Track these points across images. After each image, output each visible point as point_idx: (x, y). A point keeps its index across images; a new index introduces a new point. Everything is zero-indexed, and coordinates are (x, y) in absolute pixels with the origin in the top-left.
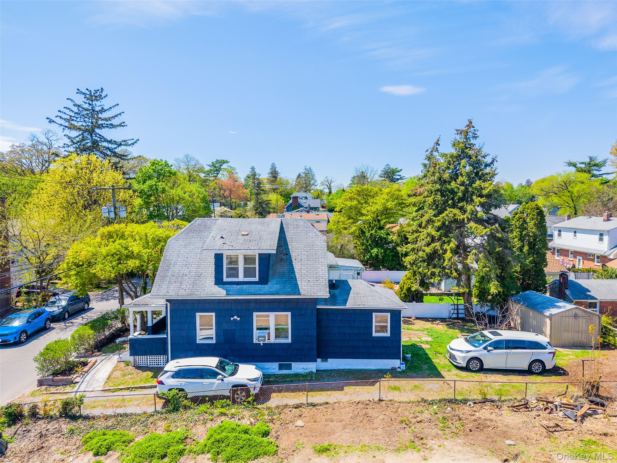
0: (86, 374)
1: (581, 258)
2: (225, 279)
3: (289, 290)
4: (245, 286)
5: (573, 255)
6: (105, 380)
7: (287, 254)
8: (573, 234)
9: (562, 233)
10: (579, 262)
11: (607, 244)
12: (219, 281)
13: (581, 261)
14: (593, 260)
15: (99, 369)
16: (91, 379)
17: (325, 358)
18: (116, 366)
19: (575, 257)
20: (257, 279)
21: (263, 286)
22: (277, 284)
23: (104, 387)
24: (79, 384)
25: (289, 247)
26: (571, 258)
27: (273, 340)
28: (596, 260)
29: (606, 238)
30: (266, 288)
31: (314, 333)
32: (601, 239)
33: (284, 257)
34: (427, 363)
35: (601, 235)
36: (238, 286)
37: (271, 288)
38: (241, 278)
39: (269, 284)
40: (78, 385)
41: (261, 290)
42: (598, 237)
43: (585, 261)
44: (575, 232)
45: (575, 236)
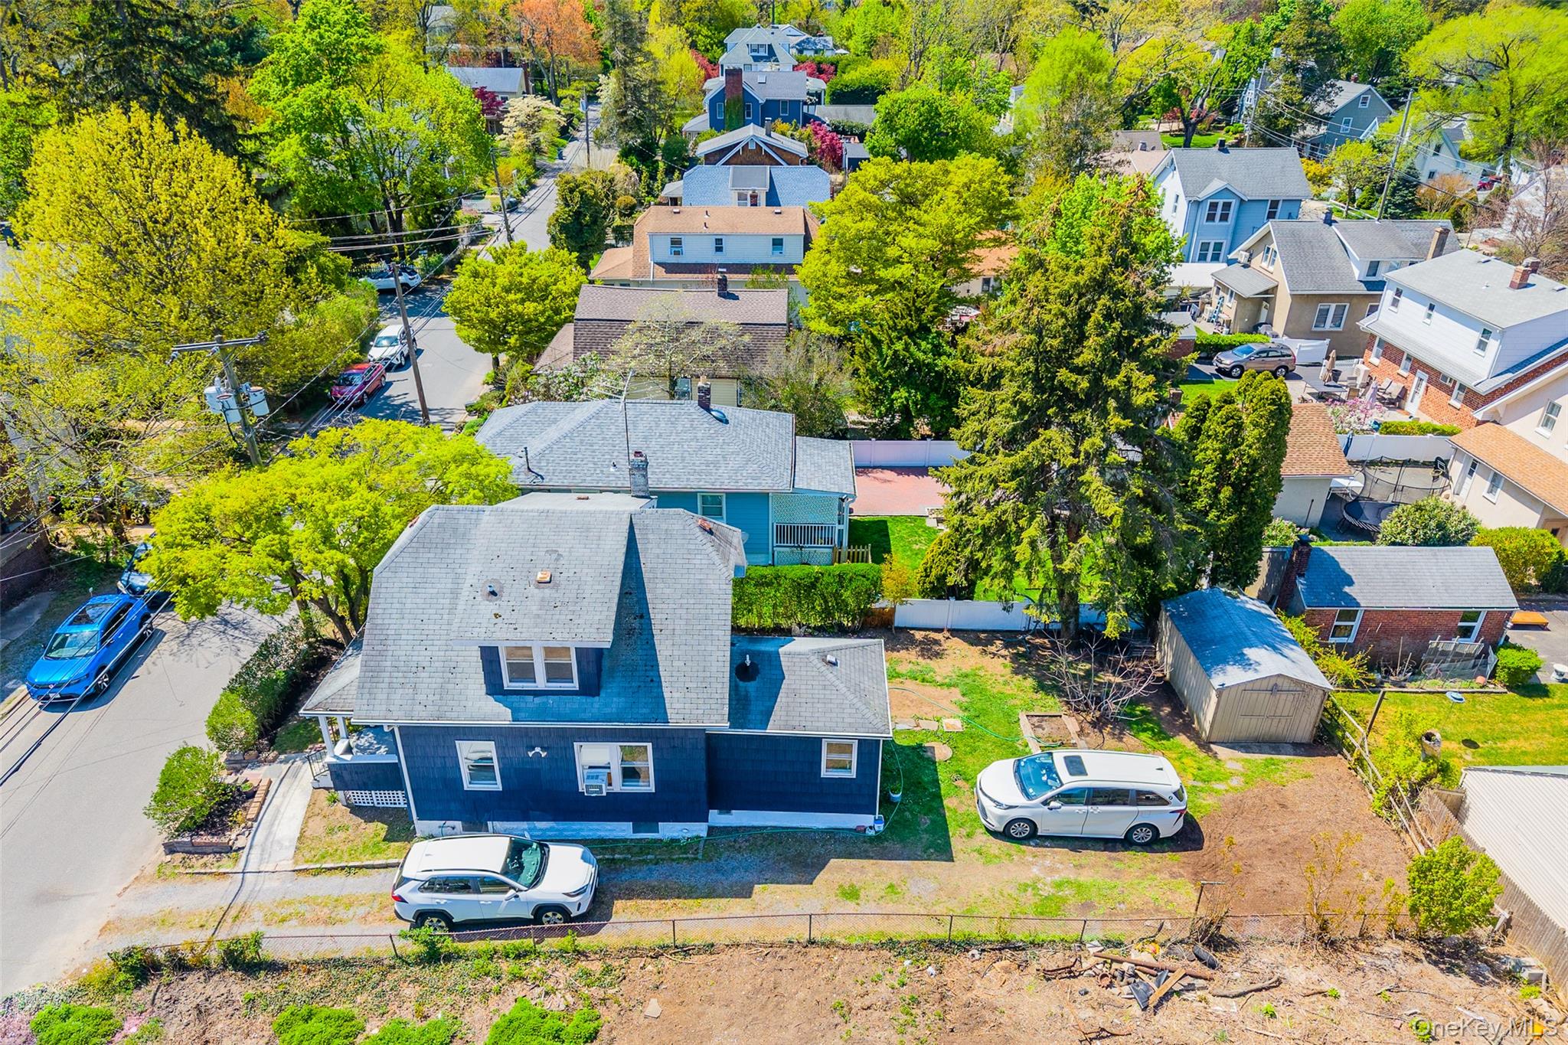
0: (255, 824)
1: (1425, 377)
2: (507, 685)
3: (644, 711)
4: (551, 699)
5: (1409, 364)
6: (295, 843)
7: (642, 617)
8: (1425, 309)
9: (1403, 299)
10: (1418, 386)
11: (1490, 362)
12: (494, 688)
13: (1424, 384)
14: (1449, 391)
15: (278, 810)
16: (266, 839)
17: (726, 808)
18: (312, 804)
19: (1413, 371)
20: (575, 685)
21: (590, 699)
22: (619, 695)
23: (296, 863)
24: (246, 850)
25: (649, 596)
26: (1405, 369)
27: (618, 786)
28: (1456, 391)
29: (1493, 345)
30: (595, 703)
31: (703, 777)
32: (1482, 345)
33: (636, 624)
34: (930, 810)
35: (1486, 333)
36: (538, 700)
37: (606, 705)
38: (541, 683)
39: (603, 694)
40: (244, 853)
41: (585, 710)
42: (1476, 336)
43: (1432, 388)
44: (1432, 308)
45: (1429, 316)
